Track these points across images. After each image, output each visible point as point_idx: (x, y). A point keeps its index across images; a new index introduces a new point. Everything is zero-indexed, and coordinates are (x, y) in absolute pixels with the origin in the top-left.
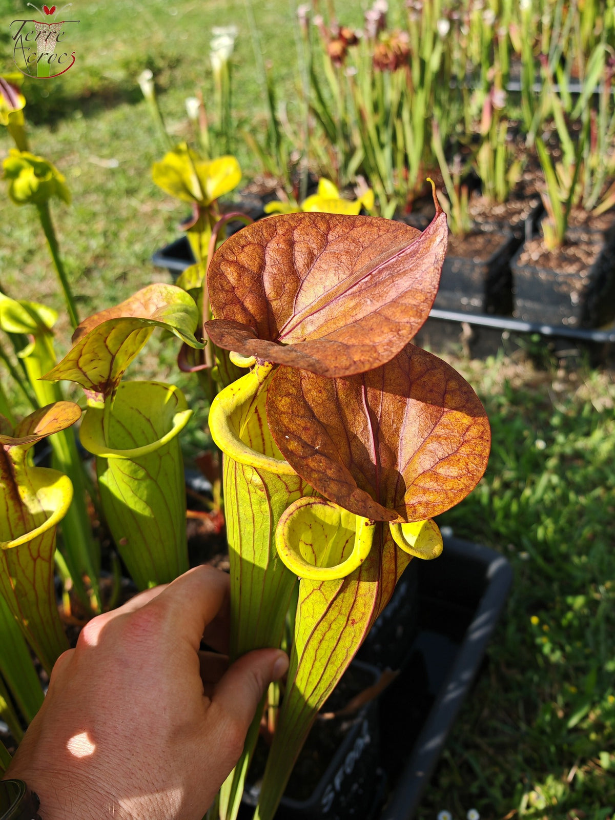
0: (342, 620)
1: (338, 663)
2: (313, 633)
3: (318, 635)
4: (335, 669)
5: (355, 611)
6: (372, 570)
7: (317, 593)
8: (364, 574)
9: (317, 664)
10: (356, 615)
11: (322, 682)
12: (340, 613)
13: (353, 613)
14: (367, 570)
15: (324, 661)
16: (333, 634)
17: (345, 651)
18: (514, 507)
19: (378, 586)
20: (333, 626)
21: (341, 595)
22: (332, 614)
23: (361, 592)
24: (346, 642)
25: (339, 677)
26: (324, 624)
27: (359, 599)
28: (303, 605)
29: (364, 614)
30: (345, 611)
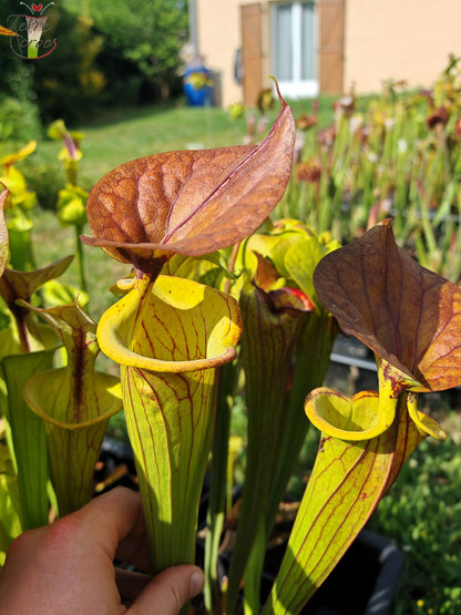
0: (355, 496)
1: (340, 543)
2: (325, 506)
3: (328, 510)
4: (337, 549)
5: (368, 484)
6: (389, 444)
7: (338, 463)
8: (381, 448)
9: (321, 543)
10: (368, 489)
11: (322, 563)
12: (354, 485)
13: (366, 486)
14: (384, 444)
15: (328, 540)
16: (343, 509)
17: (350, 529)
19: (393, 460)
20: (345, 500)
21: (359, 465)
22: (348, 485)
23: (377, 465)
24: (354, 518)
25: (338, 560)
26: (338, 496)
27: (373, 472)
28: (319, 480)
29: (376, 488)
30: (359, 484)
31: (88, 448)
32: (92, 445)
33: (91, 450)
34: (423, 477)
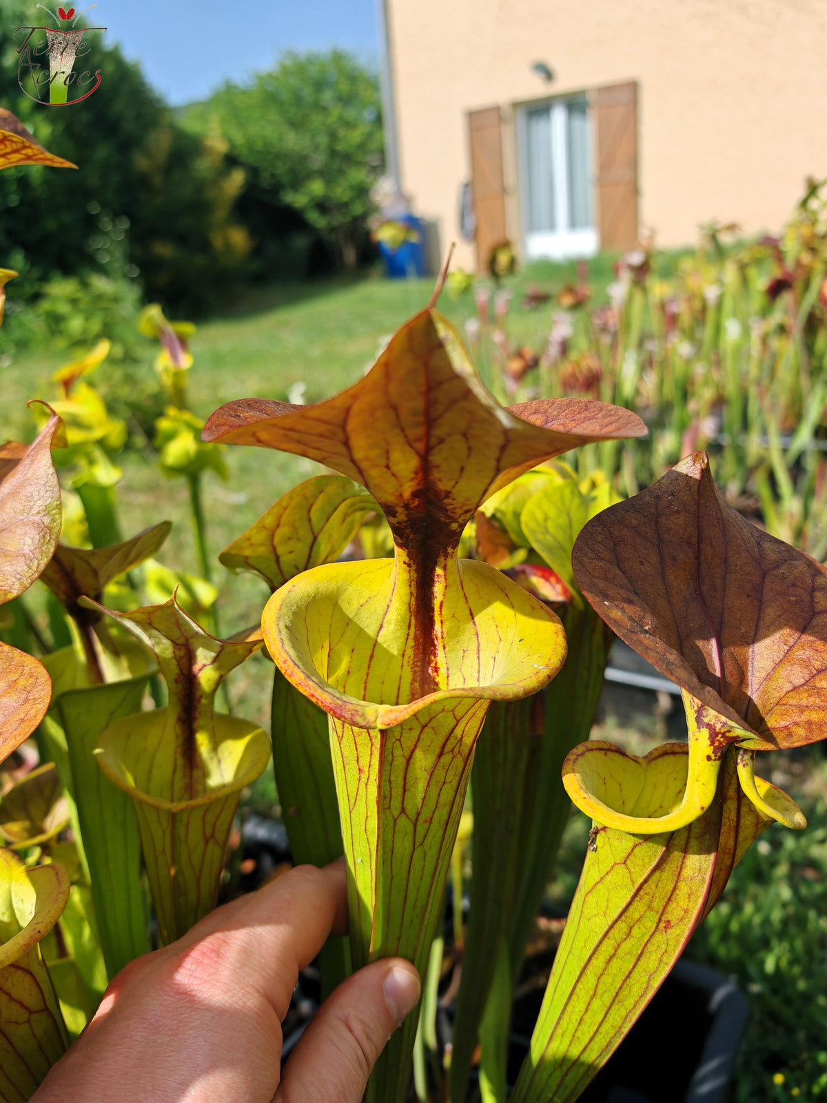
0: (650, 923)
1: (629, 1003)
2: (600, 942)
3: (607, 947)
4: (624, 1013)
5: (673, 905)
6: (707, 837)
7: (621, 869)
8: (693, 843)
9: (596, 1003)
10: (674, 913)
11: (597, 1039)
12: (650, 907)
13: (669, 909)
14: (700, 837)
15: (608, 998)
16: (631, 946)
17: (645, 979)
18: (734, 926)
19: (716, 864)
20: (635, 931)
21: (657, 874)
22: (639, 908)
23: (687, 872)
24: (650, 962)
25: (626, 1030)
26: (622, 926)
27: (682, 885)
28: (590, 899)
29: (686, 911)
30: (658, 905)
31: (207, 841)
32: (213, 836)
33: (211, 843)
34: (782, 870)
